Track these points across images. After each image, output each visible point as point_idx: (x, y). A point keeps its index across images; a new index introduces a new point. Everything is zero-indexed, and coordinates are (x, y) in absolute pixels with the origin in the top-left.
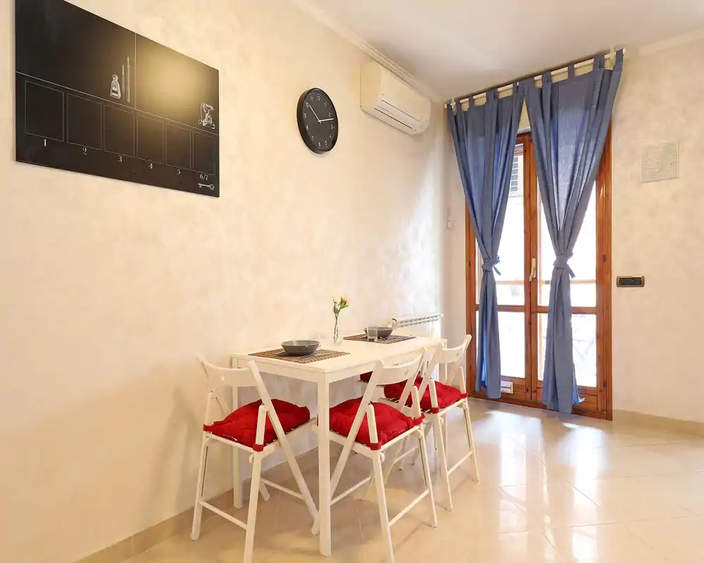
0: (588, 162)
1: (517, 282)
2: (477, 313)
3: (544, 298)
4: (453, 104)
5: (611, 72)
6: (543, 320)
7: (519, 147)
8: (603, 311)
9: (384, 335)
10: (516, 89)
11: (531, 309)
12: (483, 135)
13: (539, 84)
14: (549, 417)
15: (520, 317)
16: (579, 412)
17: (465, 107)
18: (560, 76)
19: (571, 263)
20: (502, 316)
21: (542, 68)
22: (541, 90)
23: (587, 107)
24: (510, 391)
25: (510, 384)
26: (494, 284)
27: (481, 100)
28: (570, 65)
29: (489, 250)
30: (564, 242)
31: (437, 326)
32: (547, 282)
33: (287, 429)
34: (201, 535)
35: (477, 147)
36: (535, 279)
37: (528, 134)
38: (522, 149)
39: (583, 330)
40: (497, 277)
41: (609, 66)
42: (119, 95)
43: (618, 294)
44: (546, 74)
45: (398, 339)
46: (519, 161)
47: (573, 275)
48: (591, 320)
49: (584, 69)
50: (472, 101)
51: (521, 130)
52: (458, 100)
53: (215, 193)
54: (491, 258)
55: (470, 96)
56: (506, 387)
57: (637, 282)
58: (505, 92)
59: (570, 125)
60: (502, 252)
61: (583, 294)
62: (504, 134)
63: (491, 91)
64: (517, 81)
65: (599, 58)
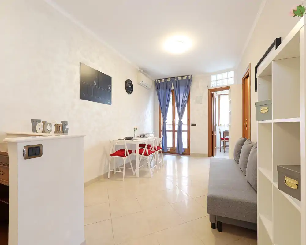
0: (186, 98)
1: (171, 125)
2: (162, 132)
3: (177, 129)
4: (156, 81)
5: (190, 80)
6: (176, 133)
7: (171, 93)
8: (189, 131)
9: (144, 136)
10: (171, 80)
11: (174, 131)
12: (163, 89)
13: (176, 80)
14: (178, 155)
15: (171, 133)
16: (184, 154)
17: (159, 82)
18: (180, 78)
19: (182, 120)
20: (167, 132)
21: (176, 76)
22: (176, 81)
23: (185, 87)
24: (169, 150)
25: (169, 149)
26: (166, 125)
27: (163, 81)
28: (182, 77)
29: (165, 117)
30: (181, 116)
31: (152, 135)
32: (177, 125)
33: (130, 154)
34: (110, 177)
35: (162, 91)
36: (175, 124)
37: (173, 90)
38: (172, 93)
39: (185, 136)
40: (166, 123)
41: (189, 78)
42: (95, 84)
43: (191, 127)
44: (177, 77)
45: (147, 137)
46: (171, 96)
47: (183, 123)
48: (186, 133)
49: (185, 78)
50: (161, 81)
51: (172, 89)
52: (157, 80)
53: (111, 104)
54: (165, 119)
55: (160, 79)
56: (168, 150)
57: (194, 125)
58: (169, 80)
59: (182, 89)
60: (167, 117)
61: (184, 128)
62: (168, 90)
63: (165, 79)
64: (171, 78)
65: (188, 76)
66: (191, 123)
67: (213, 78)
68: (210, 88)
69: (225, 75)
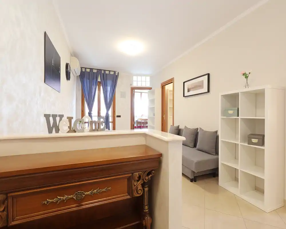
5: (117, 76)
8: (114, 122)
10: (98, 71)
12: (89, 79)
13: (103, 72)
17: (84, 70)
18: (107, 72)
21: (104, 69)
22: (103, 74)
23: (113, 81)
27: (88, 70)
28: (110, 71)
29: (91, 108)
35: (87, 81)
37: (100, 82)
41: (116, 74)
42: (53, 64)
43: (117, 118)
44: (105, 71)
49: (112, 73)
51: (98, 81)
52: (82, 68)
54: (91, 110)
55: (85, 68)
57: (119, 116)
58: (95, 71)
59: (109, 83)
62: (95, 80)
63: (91, 69)
64: (98, 69)
65: (115, 72)
66: (117, 114)
67: (135, 78)
68: (132, 86)
69: (144, 78)
